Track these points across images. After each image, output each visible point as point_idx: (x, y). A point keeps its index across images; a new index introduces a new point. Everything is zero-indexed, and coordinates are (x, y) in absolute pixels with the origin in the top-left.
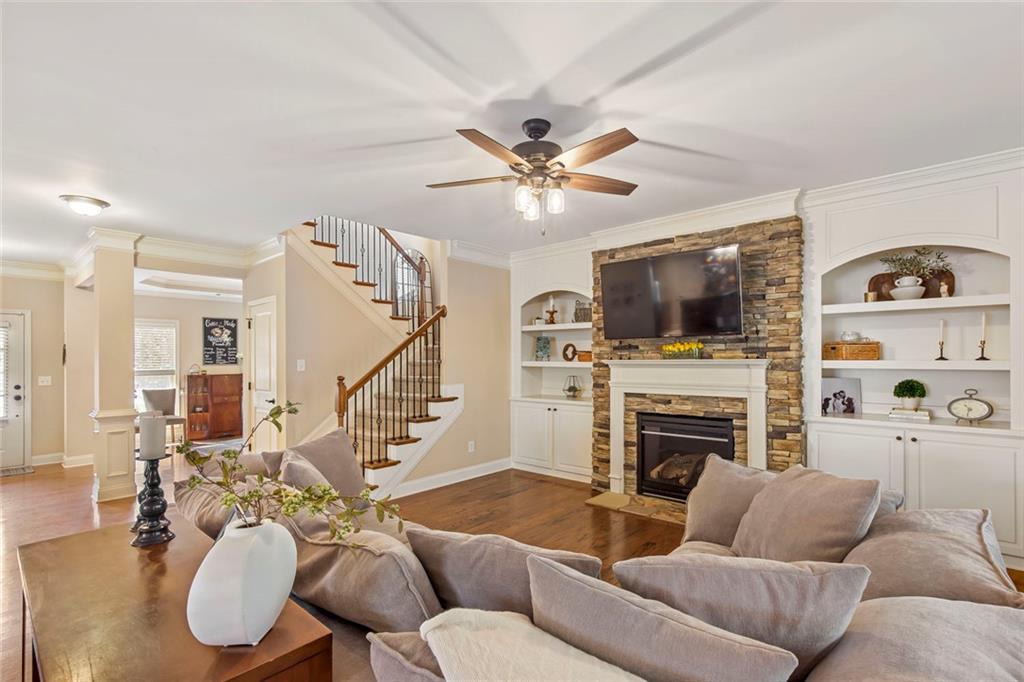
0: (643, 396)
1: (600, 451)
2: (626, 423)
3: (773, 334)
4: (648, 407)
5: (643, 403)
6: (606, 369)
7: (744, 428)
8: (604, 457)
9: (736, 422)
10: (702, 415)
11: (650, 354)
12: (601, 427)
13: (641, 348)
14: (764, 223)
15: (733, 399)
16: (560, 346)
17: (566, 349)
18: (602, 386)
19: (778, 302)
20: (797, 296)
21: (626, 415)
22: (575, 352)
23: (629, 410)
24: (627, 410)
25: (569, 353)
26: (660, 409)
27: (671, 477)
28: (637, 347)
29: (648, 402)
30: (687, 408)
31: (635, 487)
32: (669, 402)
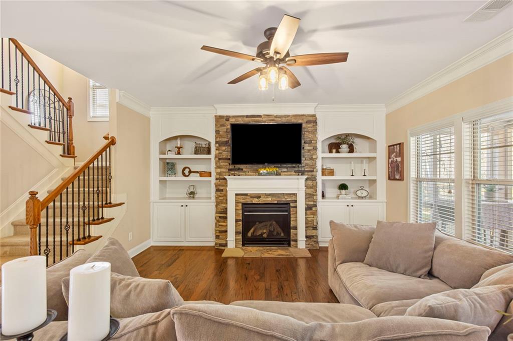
0: (246, 195)
1: (220, 227)
2: (236, 210)
3: (307, 165)
4: (249, 200)
5: (246, 199)
6: (225, 181)
7: (296, 207)
8: (223, 229)
9: (291, 205)
10: (276, 202)
11: (250, 173)
12: (221, 214)
13: (244, 170)
14: (303, 115)
15: (290, 194)
16: (179, 168)
17: (184, 169)
18: (222, 190)
19: (309, 151)
20: (315, 149)
21: (236, 206)
22: (190, 172)
23: (238, 203)
24: (237, 203)
25: (187, 172)
26: (255, 201)
27: (258, 235)
28: (242, 169)
29: (249, 197)
30: (269, 200)
31: (241, 243)
32: (260, 197)
